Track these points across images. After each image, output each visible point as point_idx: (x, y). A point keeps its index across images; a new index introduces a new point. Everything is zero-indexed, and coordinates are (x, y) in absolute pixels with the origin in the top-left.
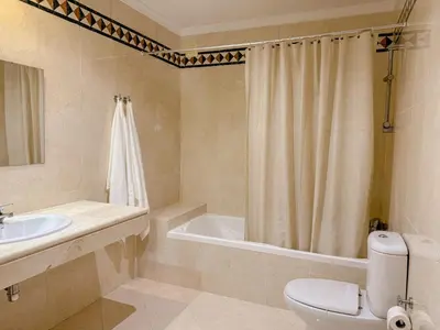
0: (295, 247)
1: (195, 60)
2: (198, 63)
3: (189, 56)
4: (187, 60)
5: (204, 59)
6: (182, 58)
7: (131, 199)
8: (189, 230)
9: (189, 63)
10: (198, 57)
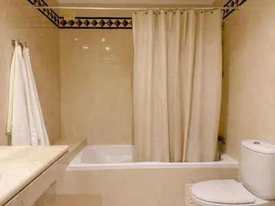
0: (171, 160)
1: (72, 23)
2: (75, 25)
3: (67, 19)
4: (65, 23)
5: (81, 23)
6: (60, 20)
7: (34, 140)
8: (83, 161)
9: (67, 25)
10: (76, 21)
